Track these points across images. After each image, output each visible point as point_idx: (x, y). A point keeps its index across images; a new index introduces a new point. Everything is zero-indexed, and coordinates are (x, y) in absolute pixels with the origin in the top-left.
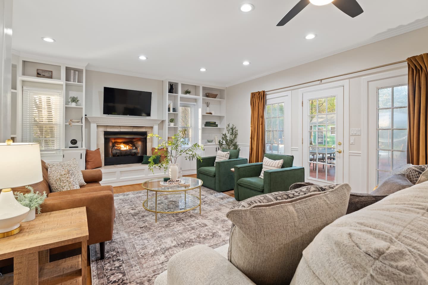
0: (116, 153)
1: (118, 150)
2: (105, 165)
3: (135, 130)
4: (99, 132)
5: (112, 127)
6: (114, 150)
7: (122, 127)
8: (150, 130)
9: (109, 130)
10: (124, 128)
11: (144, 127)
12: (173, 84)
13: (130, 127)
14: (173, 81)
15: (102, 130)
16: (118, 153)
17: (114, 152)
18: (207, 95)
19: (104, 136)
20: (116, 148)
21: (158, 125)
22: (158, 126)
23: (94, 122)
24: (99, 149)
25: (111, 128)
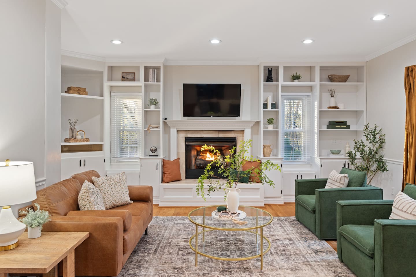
0: (200, 164)
1: (203, 160)
2: (187, 178)
3: (221, 135)
4: (180, 138)
5: (194, 132)
6: (198, 160)
7: (205, 132)
8: (241, 135)
9: (190, 135)
10: (207, 133)
11: (233, 132)
12: (272, 69)
13: (215, 132)
14: (271, 63)
15: (183, 135)
16: (202, 164)
17: (198, 162)
18: (331, 79)
19: (185, 143)
20: (200, 157)
21: (250, 128)
22: (250, 130)
23: (174, 127)
24: (179, 158)
25: (192, 133)
